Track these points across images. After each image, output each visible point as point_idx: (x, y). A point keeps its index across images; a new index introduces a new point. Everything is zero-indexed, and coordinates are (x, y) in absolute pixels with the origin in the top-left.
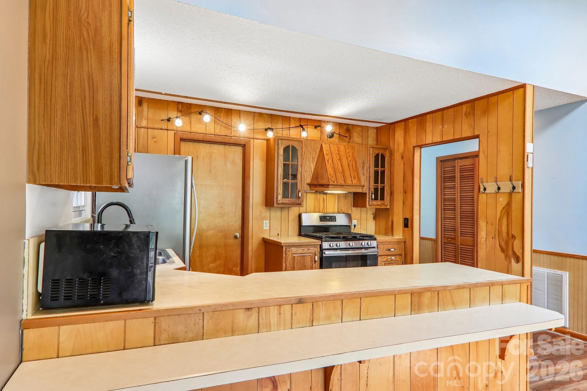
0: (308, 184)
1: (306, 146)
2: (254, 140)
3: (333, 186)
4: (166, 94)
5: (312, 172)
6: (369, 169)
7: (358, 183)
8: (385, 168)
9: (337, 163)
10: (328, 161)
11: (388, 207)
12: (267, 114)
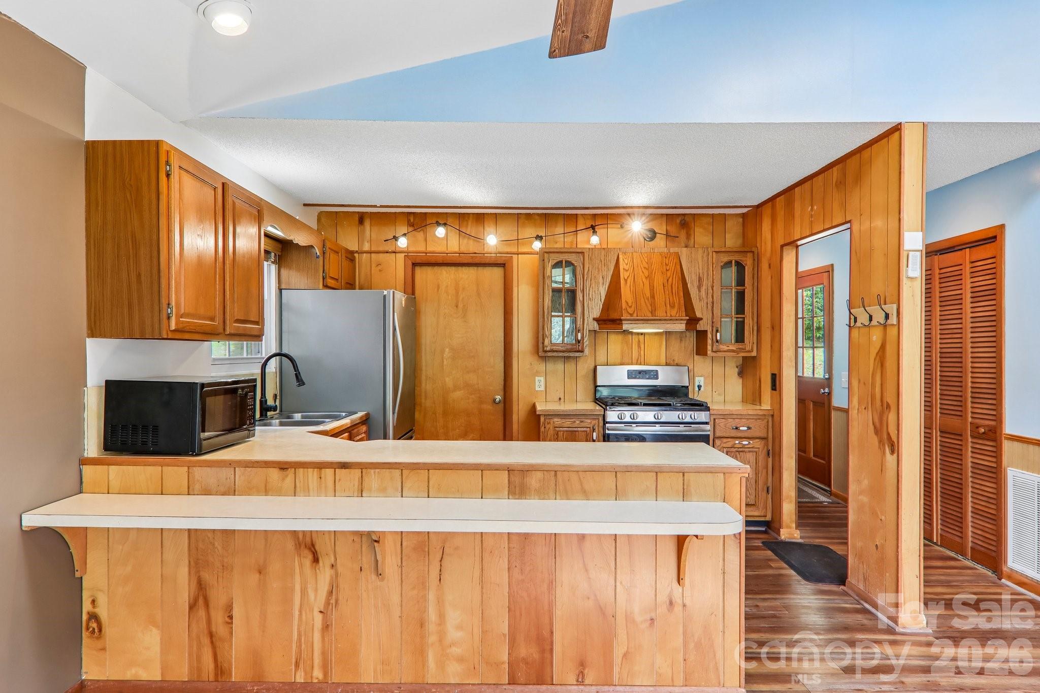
0: (594, 319)
1: (590, 259)
2: (519, 255)
3: (630, 322)
4: (382, 206)
5: (603, 301)
6: (712, 289)
7: (678, 315)
8: (744, 285)
9: (643, 283)
10: (626, 280)
11: (754, 354)
12: (538, 214)
